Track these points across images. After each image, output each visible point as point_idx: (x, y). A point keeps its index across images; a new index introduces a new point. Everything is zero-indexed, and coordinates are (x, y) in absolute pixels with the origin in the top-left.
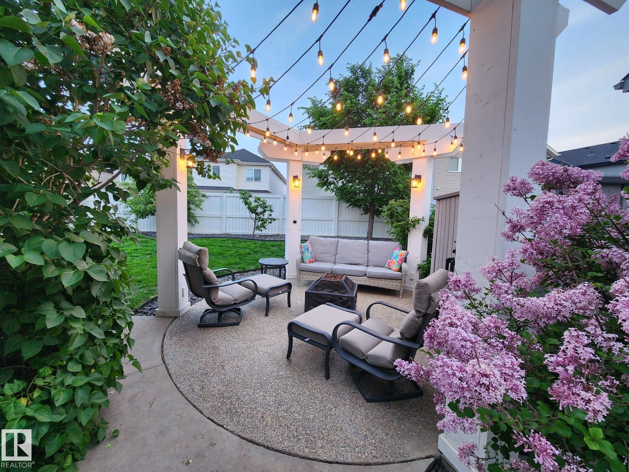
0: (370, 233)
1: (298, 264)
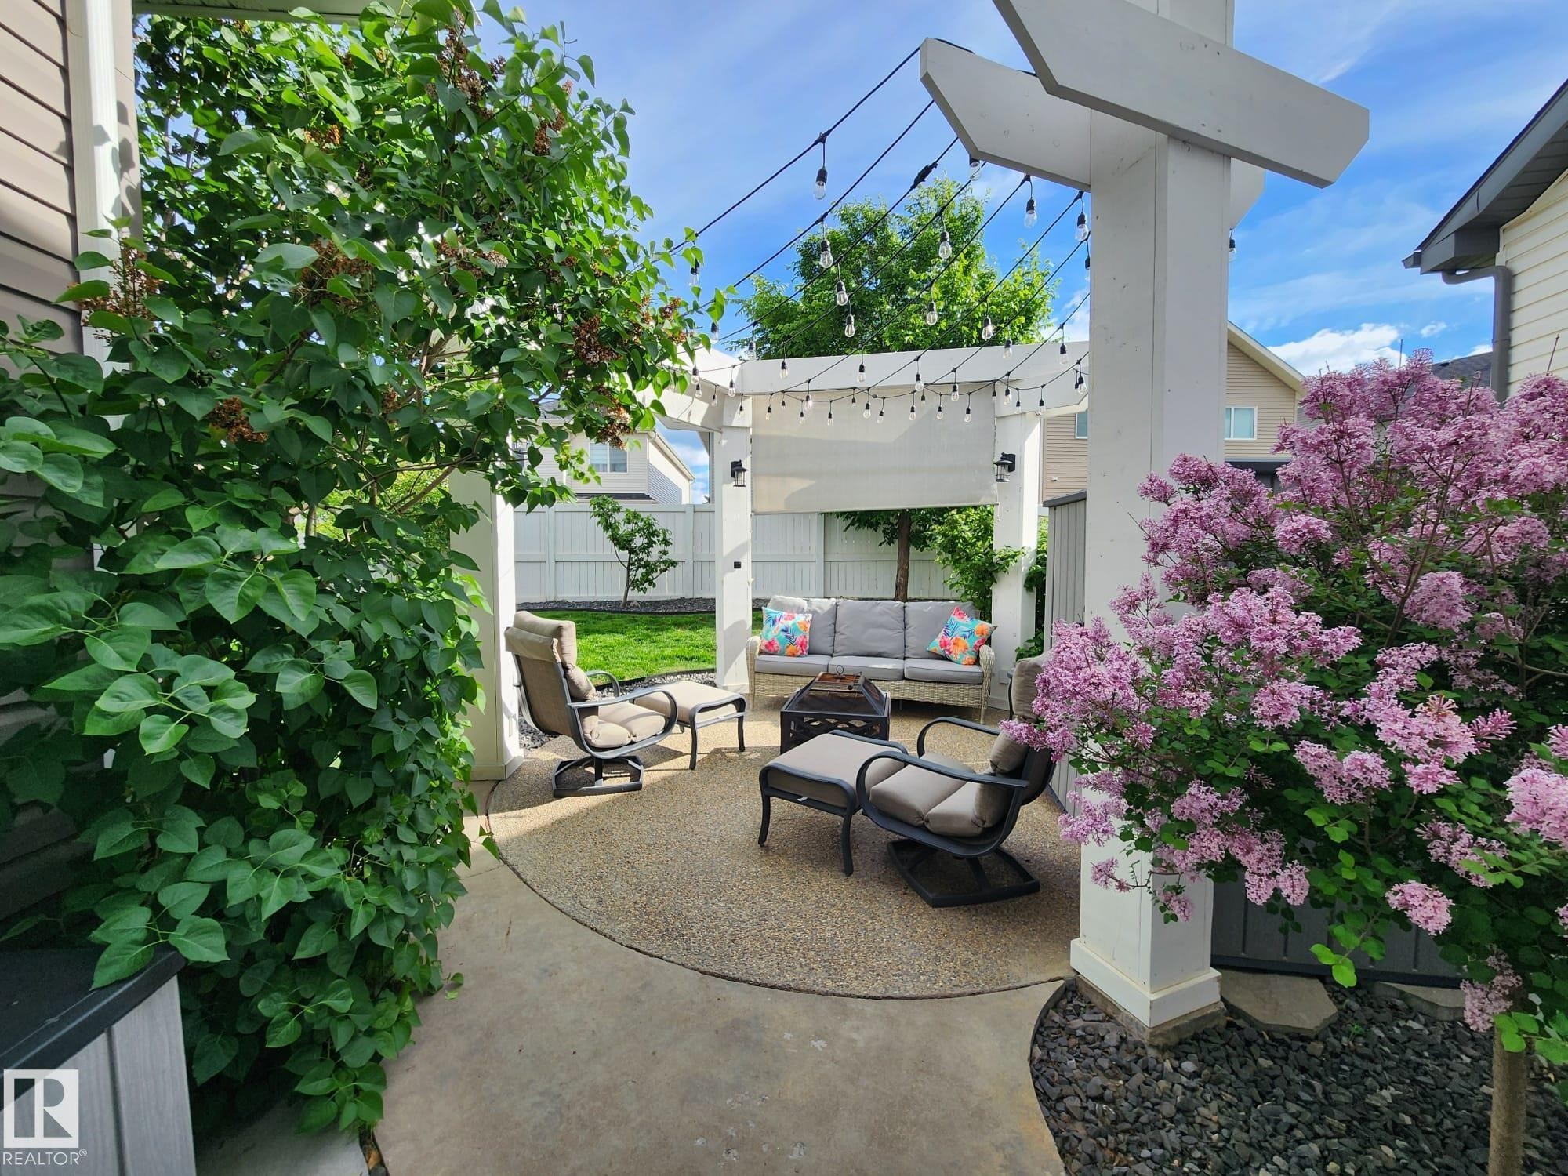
0: (902, 586)
1: (751, 659)
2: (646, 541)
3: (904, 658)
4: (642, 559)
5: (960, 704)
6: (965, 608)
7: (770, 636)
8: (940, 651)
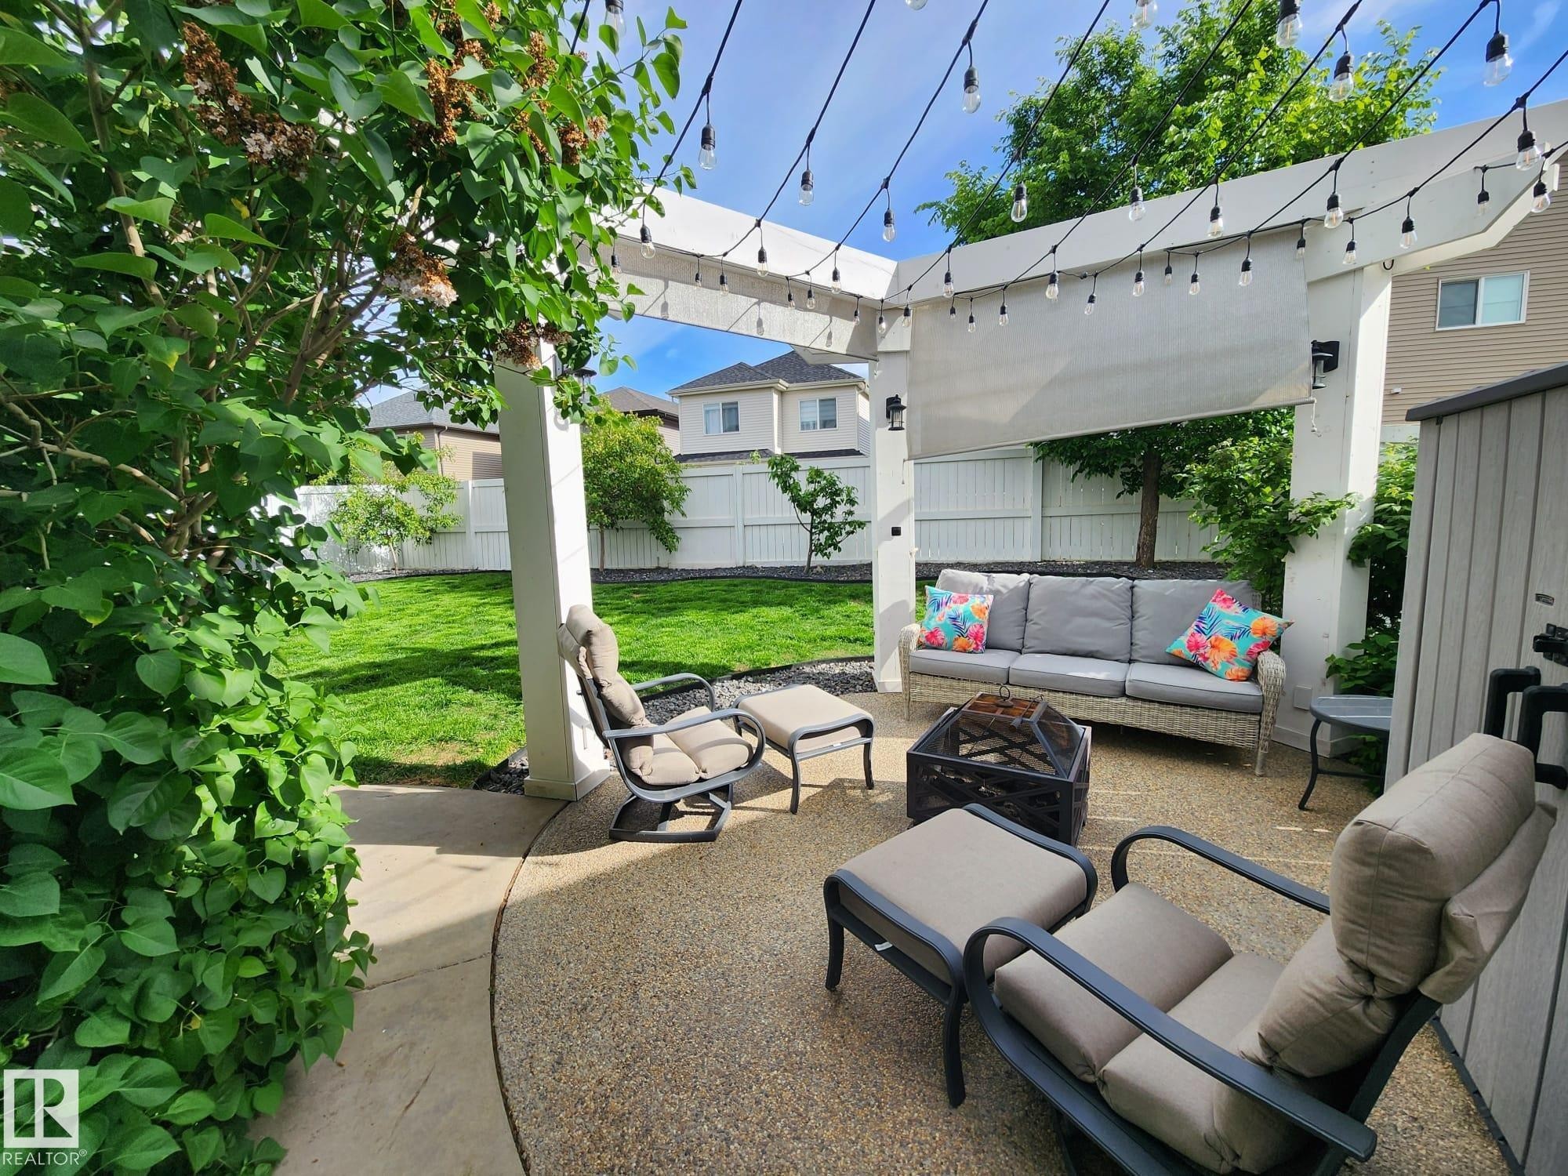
0: (1147, 546)
1: (905, 654)
2: (829, 501)
3: (1130, 661)
4: (825, 521)
5: (1220, 741)
6: (1234, 591)
7: (933, 624)
8: (1188, 654)
